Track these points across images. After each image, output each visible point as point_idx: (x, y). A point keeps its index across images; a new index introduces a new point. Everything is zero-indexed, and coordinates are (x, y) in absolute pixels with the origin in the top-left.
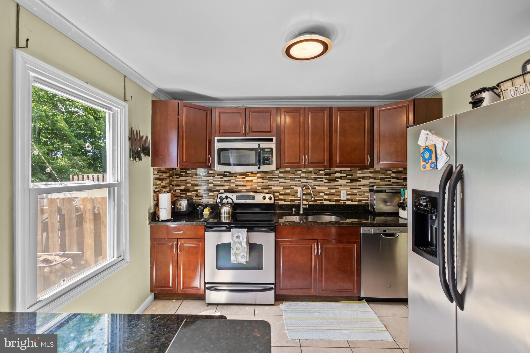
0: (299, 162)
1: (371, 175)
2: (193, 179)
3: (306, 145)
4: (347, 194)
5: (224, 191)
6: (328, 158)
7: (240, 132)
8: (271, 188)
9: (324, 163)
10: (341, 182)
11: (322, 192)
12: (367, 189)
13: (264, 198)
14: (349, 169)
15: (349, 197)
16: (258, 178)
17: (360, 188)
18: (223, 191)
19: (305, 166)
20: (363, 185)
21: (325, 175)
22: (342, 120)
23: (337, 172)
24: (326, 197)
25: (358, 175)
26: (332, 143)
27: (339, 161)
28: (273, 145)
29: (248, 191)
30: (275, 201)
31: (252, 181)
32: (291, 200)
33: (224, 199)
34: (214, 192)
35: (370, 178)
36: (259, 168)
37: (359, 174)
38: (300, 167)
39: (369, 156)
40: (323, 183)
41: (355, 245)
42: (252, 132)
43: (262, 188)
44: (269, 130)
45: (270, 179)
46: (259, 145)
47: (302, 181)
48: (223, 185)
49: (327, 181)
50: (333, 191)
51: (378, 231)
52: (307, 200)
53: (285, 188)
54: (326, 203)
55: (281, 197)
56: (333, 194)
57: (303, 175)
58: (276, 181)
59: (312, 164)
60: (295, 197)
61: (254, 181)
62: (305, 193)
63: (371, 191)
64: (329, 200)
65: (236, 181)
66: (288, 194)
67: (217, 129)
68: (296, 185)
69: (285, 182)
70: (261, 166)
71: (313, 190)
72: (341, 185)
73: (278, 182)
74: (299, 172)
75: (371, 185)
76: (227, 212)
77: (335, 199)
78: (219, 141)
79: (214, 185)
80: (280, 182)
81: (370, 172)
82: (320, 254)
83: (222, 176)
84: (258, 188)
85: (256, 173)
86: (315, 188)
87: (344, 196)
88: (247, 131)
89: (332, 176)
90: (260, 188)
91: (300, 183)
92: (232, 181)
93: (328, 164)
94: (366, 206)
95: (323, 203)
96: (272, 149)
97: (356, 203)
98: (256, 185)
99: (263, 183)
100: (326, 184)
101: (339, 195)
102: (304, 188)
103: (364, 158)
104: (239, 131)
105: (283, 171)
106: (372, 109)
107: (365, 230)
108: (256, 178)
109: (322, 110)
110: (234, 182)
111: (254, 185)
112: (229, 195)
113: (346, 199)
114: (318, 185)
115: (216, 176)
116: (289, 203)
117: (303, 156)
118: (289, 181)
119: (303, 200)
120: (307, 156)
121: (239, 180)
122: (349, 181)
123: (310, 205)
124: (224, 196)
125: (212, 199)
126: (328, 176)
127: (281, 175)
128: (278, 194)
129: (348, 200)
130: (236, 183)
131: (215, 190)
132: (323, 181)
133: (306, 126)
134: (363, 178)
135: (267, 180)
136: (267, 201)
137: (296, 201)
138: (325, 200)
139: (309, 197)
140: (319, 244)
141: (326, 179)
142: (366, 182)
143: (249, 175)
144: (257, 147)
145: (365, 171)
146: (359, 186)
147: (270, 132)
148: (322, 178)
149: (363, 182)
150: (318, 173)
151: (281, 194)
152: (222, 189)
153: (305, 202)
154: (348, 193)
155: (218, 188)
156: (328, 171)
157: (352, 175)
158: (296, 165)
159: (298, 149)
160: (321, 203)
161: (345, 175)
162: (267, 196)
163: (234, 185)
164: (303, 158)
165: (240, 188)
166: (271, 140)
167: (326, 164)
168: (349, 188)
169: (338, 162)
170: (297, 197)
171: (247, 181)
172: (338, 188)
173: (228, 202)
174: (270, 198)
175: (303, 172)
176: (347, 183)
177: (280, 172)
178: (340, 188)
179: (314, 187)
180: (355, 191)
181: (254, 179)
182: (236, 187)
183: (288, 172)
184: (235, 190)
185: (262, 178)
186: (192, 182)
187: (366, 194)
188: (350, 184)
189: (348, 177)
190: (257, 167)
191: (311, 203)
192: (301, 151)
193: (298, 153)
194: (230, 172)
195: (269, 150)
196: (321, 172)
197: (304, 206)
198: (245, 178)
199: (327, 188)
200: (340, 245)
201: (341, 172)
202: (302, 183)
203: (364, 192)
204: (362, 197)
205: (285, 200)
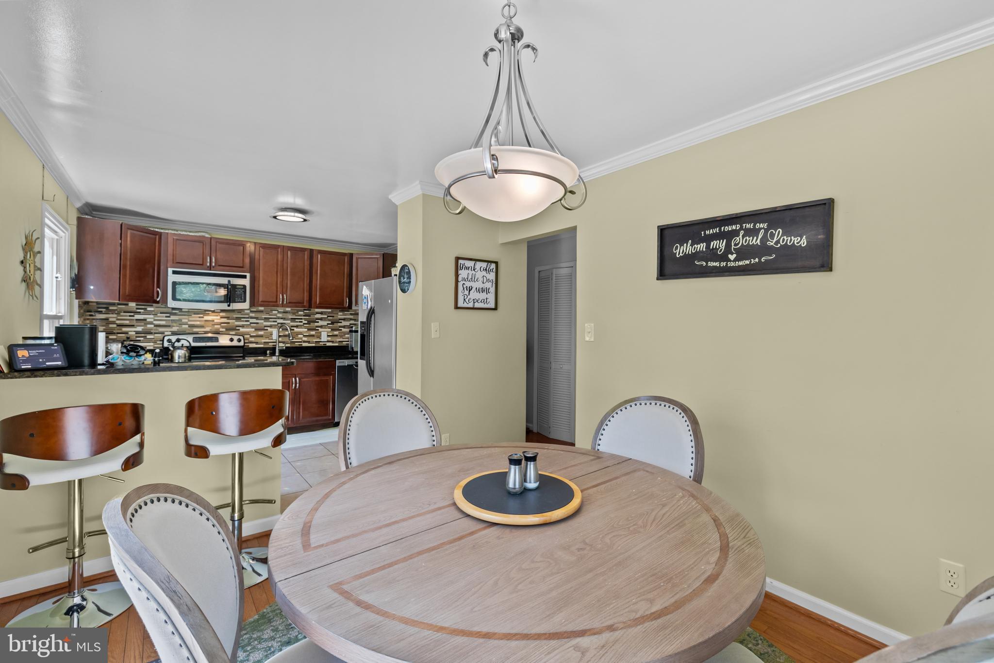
0: (276, 302)
1: (352, 317)
2: (119, 318)
3: (285, 285)
4: (328, 336)
5: (172, 333)
6: (308, 299)
7: (202, 265)
8: (239, 330)
9: (303, 303)
10: (321, 323)
11: (301, 333)
12: (348, 330)
13: (232, 340)
14: (330, 310)
15: (329, 339)
16: (221, 318)
17: (341, 330)
18: (170, 333)
19: (283, 305)
20: (344, 327)
21: (304, 316)
22: (323, 262)
23: (318, 313)
24: (305, 339)
25: (340, 317)
26: (312, 284)
27: (320, 302)
28: (246, 282)
29: (206, 333)
30: (246, 344)
31: (213, 321)
32: (264, 342)
33: (175, 342)
34: (156, 335)
35: (351, 319)
36: (229, 306)
37: (340, 315)
38: (277, 306)
39: (347, 299)
40: (302, 324)
41: (332, 377)
42: (219, 266)
43: (226, 330)
44: (241, 265)
45: (238, 319)
46: (229, 281)
47: (278, 322)
48: (169, 326)
49: (306, 322)
50: (313, 333)
51: (351, 363)
52: (283, 342)
53: (257, 330)
54: (305, 345)
55: (252, 339)
56: (313, 336)
57: (280, 315)
58: (246, 321)
59: (291, 304)
60: (269, 339)
61: (216, 321)
62: (282, 334)
63: (351, 331)
64: (309, 342)
65: (189, 321)
66: (261, 336)
67: (170, 258)
68: (271, 326)
69: (258, 323)
70: (231, 304)
71: (292, 331)
72: (321, 327)
73: (248, 323)
74: (274, 312)
75: (350, 327)
76: (183, 356)
77: (315, 340)
78: (174, 272)
79: (155, 326)
80: (251, 323)
81: (350, 314)
82: (297, 387)
83: (168, 315)
84: (221, 330)
85: (219, 311)
86: (293, 330)
87: (324, 337)
88: (213, 264)
89: (312, 317)
90: (224, 330)
91: (276, 323)
92: (183, 321)
93: (307, 305)
94: (346, 347)
95: (302, 345)
96: (245, 287)
97: (337, 344)
98: (219, 326)
99: (229, 323)
100: (305, 325)
101: (319, 337)
102: (281, 330)
103: (343, 300)
104: (201, 263)
105: (255, 310)
106: (351, 255)
107: (340, 362)
108: (219, 317)
109: (303, 250)
110: (187, 322)
111: (216, 326)
112: (180, 337)
113: (326, 341)
114: (297, 327)
115: (159, 315)
116: (262, 346)
117: (281, 295)
118: (262, 321)
119: (279, 342)
120: (285, 295)
121: (195, 320)
122: (330, 322)
123: (286, 347)
124: (174, 338)
125: (152, 344)
126: (308, 317)
127: (253, 315)
128: (248, 336)
129: (328, 341)
130: (189, 323)
131: (157, 332)
132: (302, 322)
133: (285, 265)
134: (344, 319)
135: (234, 321)
136: (235, 343)
137: (270, 344)
138: (305, 342)
139: (286, 339)
140: (297, 379)
141: (305, 320)
142: (347, 323)
143: (209, 314)
144: (227, 283)
145: (345, 312)
146: (340, 327)
147: (242, 267)
148: (302, 319)
149: (344, 323)
150: (297, 314)
151: (251, 336)
152: (168, 331)
153: (281, 345)
154: (329, 334)
155: (161, 330)
156: (308, 311)
157: (333, 317)
158: (272, 304)
159: (275, 287)
160: (299, 345)
161: (326, 316)
162: (236, 338)
163: (187, 326)
164: (281, 297)
165: (195, 330)
166: (245, 277)
167: (305, 304)
168: (330, 330)
169: (318, 303)
170: (272, 339)
171: (206, 321)
172: (318, 330)
173: (183, 345)
174: (239, 340)
175: (279, 312)
176: (328, 324)
177: (251, 311)
178: (320, 329)
179: (292, 328)
180: (336, 333)
181: (217, 318)
182: (189, 328)
183: (261, 311)
184: (188, 331)
185: (228, 318)
186: (118, 322)
187: (346, 336)
188: (331, 325)
189: (329, 318)
190: (226, 304)
191: (289, 345)
192: (279, 290)
193: (275, 292)
194: (181, 309)
195: (242, 287)
196: (300, 313)
197: (280, 348)
198: (203, 317)
199: (306, 330)
200: (317, 379)
201: (321, 313)
202: (278, 323)
203: (345, 333)
204: (343, 339)
205: (257, 343)
